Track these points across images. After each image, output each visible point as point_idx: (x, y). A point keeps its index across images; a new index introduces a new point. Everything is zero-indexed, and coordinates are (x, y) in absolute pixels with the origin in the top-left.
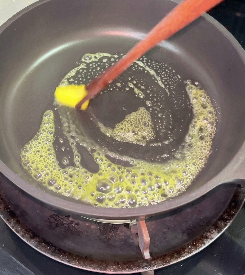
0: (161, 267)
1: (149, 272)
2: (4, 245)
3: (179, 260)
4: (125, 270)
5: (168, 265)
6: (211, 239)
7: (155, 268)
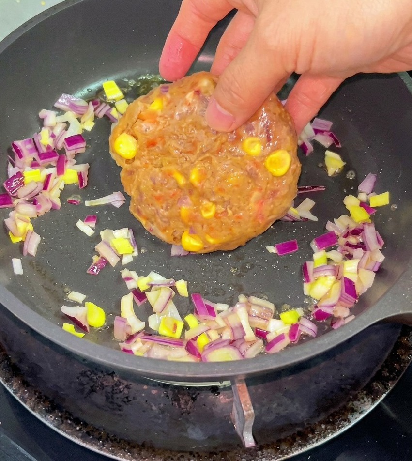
3: (305, 449)
5: (286, 457)
6: (361, 412)
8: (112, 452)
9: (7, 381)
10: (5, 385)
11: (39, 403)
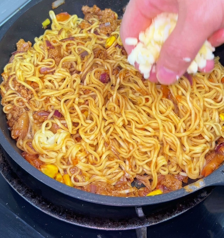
2: (7, 204)
5: (160, 222)
7: (148, 225)
8: (68, 219)
9: (10, 181)
10: (10, 184)
11: (27, 192)
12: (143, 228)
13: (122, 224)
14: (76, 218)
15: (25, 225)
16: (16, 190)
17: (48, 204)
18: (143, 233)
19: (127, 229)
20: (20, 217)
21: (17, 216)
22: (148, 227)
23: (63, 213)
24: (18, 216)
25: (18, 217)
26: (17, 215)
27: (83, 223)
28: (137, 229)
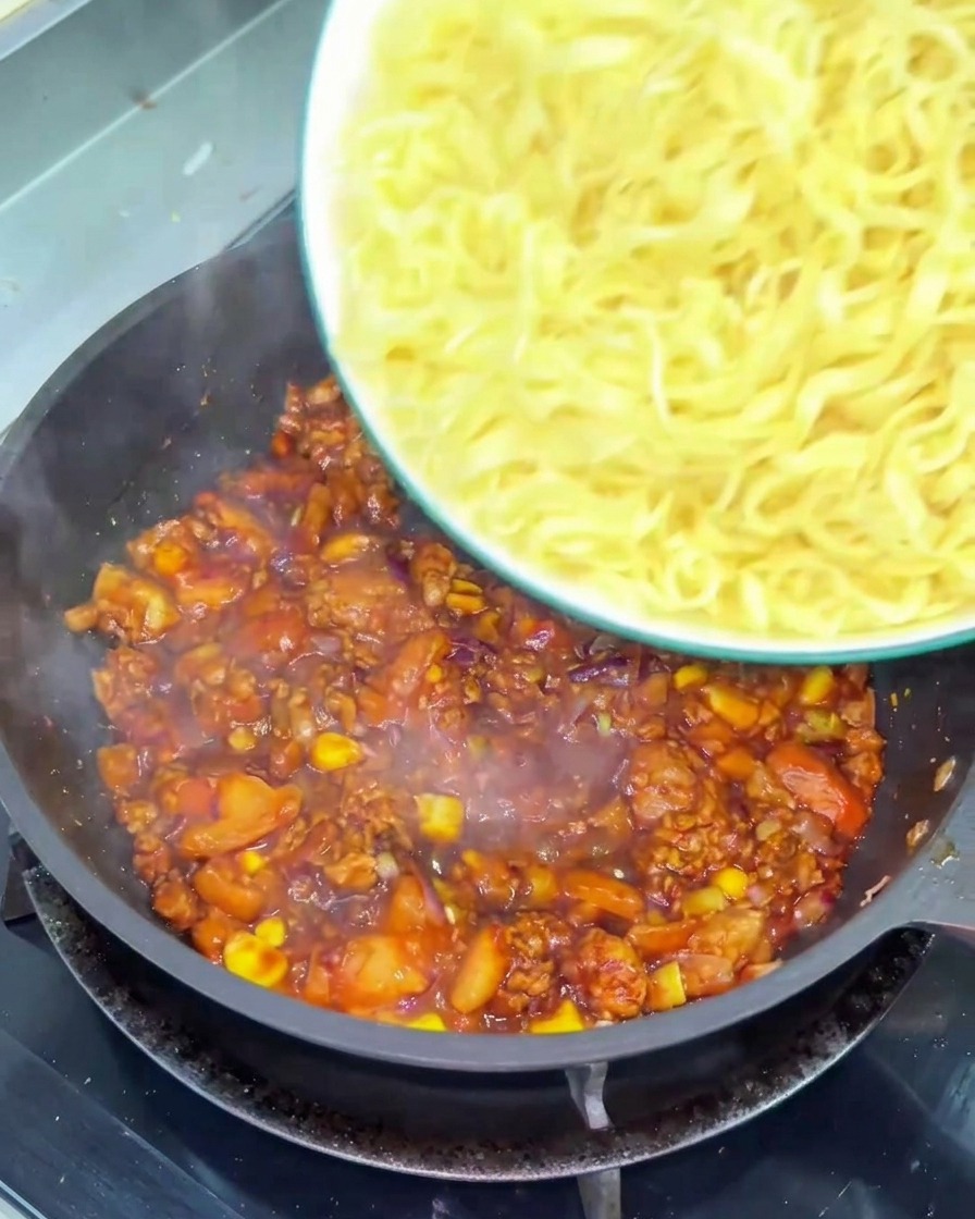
0: (647, 1156)
1: (605, 1173)
2: (89, 1080)
3: (710, 1133)
4: (521, 1167)
6: (826, 1056)
7: (626, 1162)
8: (317, 1139)
9: (100, 994)
10: (99, 1002)
11: (167, 1038)
12: (605, 1172)
13: (527, 1157)
14: (353, 1137)
15: (157, 1163)
16: (122, 1027)
17: (244, 1082)
18: (605, 1192)
19: (544, 1175)
20: (139, 1134)
21: (127, 1128)
22: (624, 1170)
23: (303, 1116)
24: (131, 1128)
25: (132, 1132)
26: (127, 1123)
27: (378, 1154)
28: (583, 1175)
